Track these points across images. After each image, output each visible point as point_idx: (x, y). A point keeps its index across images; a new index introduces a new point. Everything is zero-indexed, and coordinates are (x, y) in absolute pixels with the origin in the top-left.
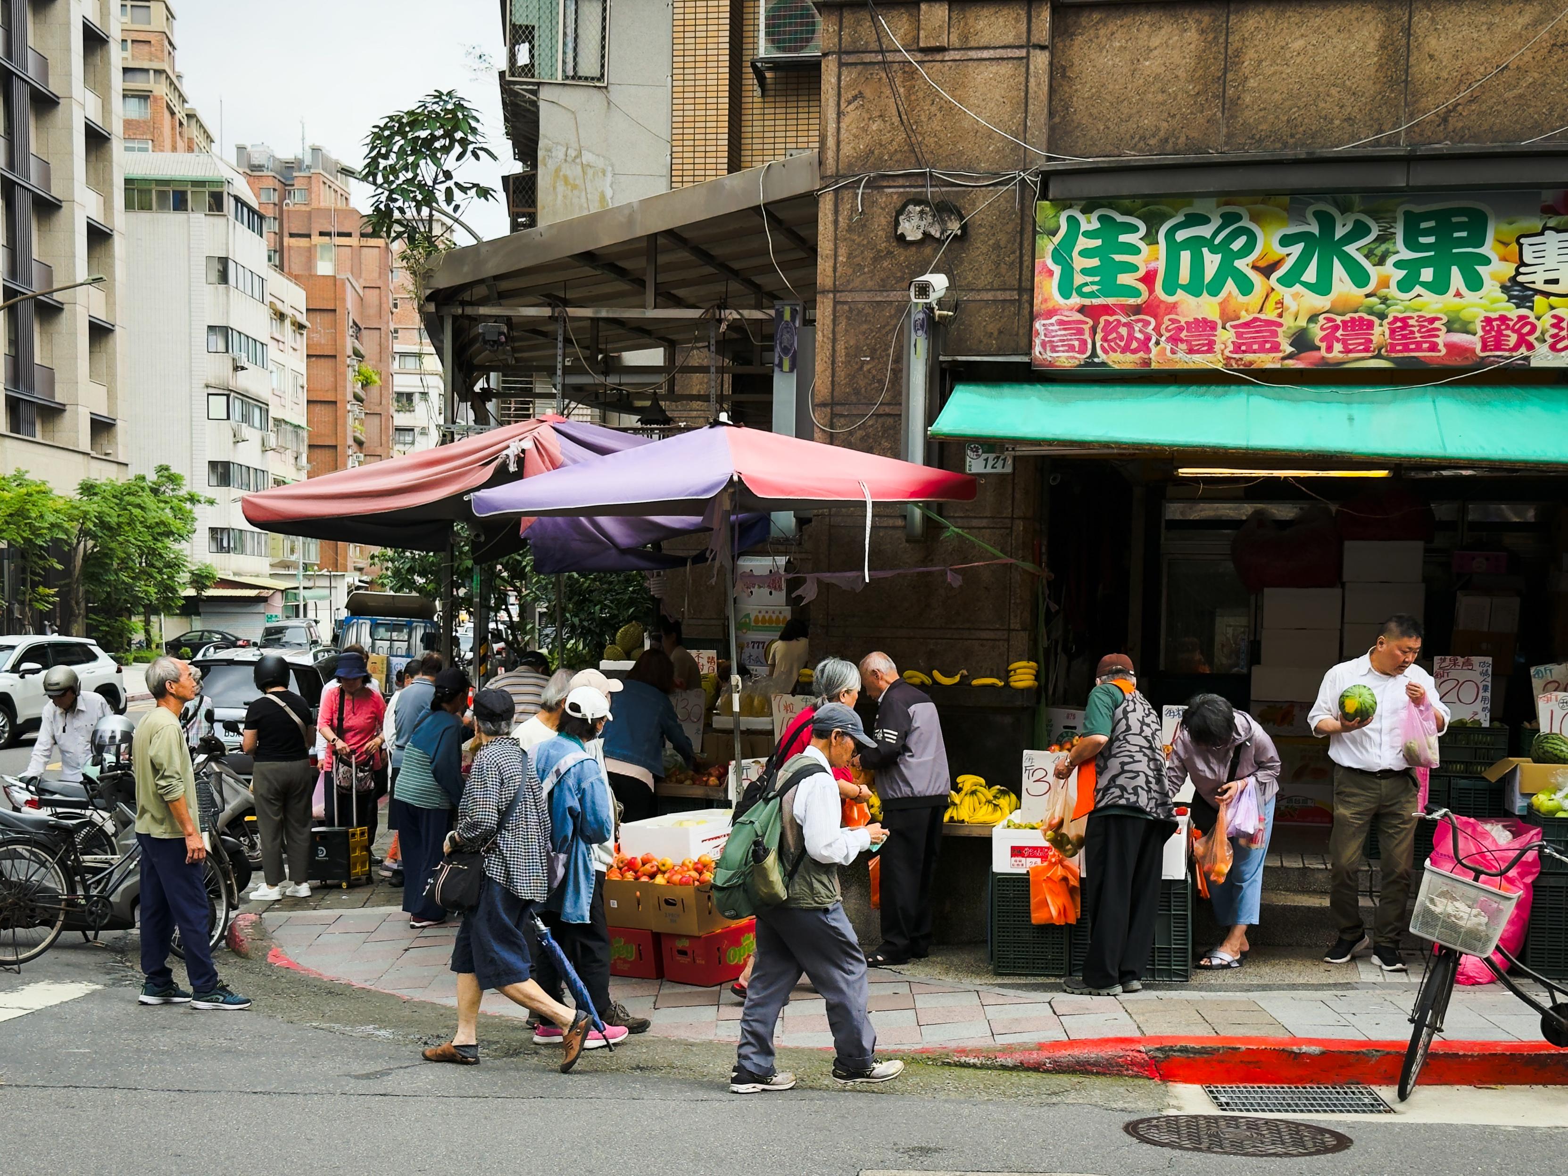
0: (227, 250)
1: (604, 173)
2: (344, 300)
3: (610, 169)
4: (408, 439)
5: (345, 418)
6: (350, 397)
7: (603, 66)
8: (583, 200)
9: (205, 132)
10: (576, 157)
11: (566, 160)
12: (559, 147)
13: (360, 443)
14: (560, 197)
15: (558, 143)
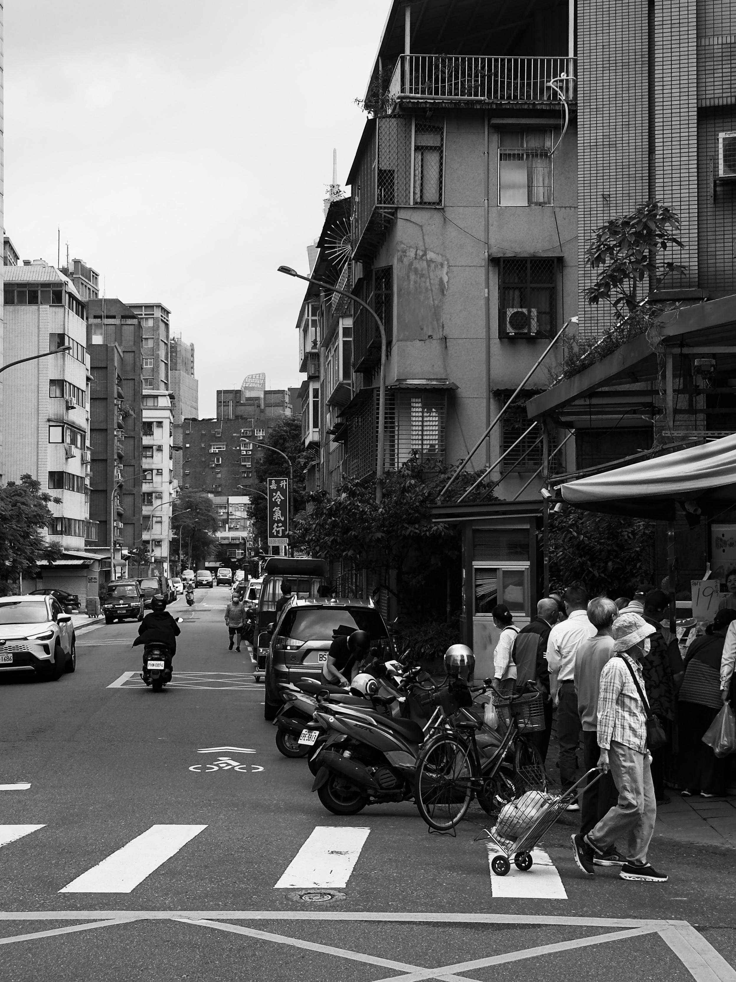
0: (64, 329)
1: (442, 265)
2: (113, 360)
3: (446, 262)
4: (149, 454)
5: (113, 440)
6: (116, 426)
7: (441, 195)
8: (428, 284)
9: (14, 252)
10: (423, 255)
11: (416, 258)
12: (411, 249)
13: (120, 457)
14: (412, 283)
15: (410, 247)
